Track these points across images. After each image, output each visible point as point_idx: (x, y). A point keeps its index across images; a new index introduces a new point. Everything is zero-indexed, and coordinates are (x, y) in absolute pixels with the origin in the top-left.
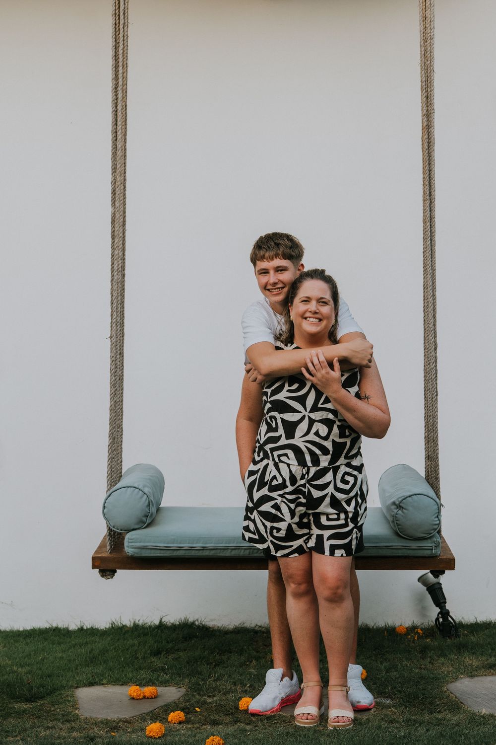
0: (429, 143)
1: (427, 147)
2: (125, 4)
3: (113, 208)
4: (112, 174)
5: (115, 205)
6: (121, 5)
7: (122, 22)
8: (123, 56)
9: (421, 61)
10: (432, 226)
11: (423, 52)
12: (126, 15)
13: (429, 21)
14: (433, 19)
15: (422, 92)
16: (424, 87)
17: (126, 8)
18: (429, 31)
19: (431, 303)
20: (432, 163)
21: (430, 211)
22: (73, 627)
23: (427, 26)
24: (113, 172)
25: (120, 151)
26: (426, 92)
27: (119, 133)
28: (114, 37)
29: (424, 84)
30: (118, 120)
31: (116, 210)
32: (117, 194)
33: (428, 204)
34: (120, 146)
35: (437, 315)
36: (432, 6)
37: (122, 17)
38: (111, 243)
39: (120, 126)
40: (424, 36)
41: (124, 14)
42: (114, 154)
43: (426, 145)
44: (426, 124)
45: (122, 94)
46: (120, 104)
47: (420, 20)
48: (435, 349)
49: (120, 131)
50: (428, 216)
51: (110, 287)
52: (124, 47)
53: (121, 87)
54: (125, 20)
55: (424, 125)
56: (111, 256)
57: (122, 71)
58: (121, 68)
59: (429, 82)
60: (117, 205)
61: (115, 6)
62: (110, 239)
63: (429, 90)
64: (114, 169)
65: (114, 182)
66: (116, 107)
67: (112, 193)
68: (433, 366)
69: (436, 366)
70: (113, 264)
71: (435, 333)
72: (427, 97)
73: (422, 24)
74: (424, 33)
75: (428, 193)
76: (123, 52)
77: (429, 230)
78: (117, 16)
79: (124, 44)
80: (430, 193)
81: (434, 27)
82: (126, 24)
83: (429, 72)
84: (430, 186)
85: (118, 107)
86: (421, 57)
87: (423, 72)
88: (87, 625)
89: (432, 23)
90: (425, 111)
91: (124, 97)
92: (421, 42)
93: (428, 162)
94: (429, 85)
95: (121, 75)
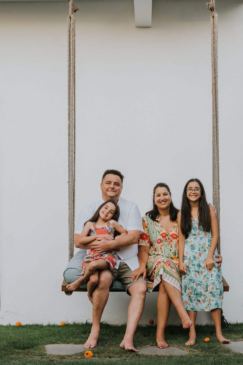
0: (216, 91)
1: (215, 93)
2: (73, 26)
3: (69, 121)
4: (68, 105)
5: (70, 120)
6: (71, 26)
7: (72, 34)
8: (73, 50)
9: (212, 52)
10: (217, 130)
11: (213, 49)
12: (74, 31)
13: (215, 33)
14: (217, 33)
15: (212, 67)
16: (213, 65)
17: (74, 27)
18: (215, 38)
19: (217, 166)
20: (217, 101)
21: (216, 123)
22: (45, 324)
23: (215, 36)
24: (69, 105)
25: (72, 95)
26: (214, 67)
27: (71, 86)
28: (69, 41)
29: (213, 63)
30: (71, 80)
31: (70, 123)
32: (71, 115)
33: (215, 120)
34: (72, 92)
35: (220, 172)
36: (217, 26)
37: (72, 32)
38: (68, 138)
39: (72, 83)
40: (213, 41)
41: (73, 30)
42: (69, 97)
43: (214, 92)
44: (214, 82)
45: (72, 68)
46: (72, 73)
47: (211, 33)
48: (219, 189)
49: (72, 85)
50: (215, 126)
51: (68, 159)
52: (73, 46)
53: (72, 64)
54: (73, 33)
55: (214, 83)
56: (68, 144)
57: (72, 57)
58: (72, 55)
59: (215, 62)
60: (71, 120)
61: (69, 27)
62: (68, 136)
63: (215, 66)
64: (69, 103)
65: (69, 109)
66: (70, 74)
67: (68, 115)
68: (218, 196)
69: (219, 196)
70: (69, 148)
71: (219, 181)
72: (215, 70)
73: (212, 35)
74: (213, 39)
75: (215, 115)
76: (73, 48)
77: (216, 132)
78: (70, 31)
79: (73, 44)
80: (216, 114)
81: (217, 36)
82: (74, 35)
83: (215, 57)
84: (216, 111)
85: (71, 74)
86: (212, 51)
87: (213, 58)
88: (52, 323)
89: (217, 34)
90: (214, 76)
91: (73, 69)
92: (212, 44)
93: (215, 100)
94: (215, 63)
95: (72, 59)
